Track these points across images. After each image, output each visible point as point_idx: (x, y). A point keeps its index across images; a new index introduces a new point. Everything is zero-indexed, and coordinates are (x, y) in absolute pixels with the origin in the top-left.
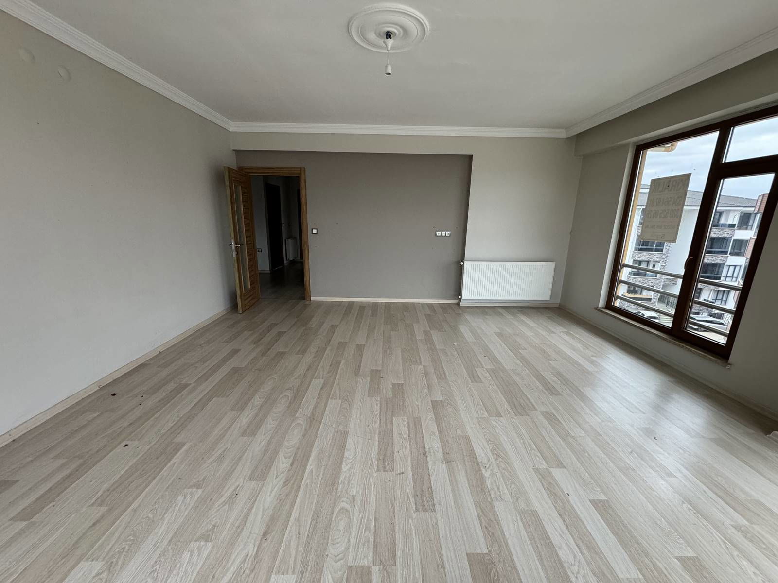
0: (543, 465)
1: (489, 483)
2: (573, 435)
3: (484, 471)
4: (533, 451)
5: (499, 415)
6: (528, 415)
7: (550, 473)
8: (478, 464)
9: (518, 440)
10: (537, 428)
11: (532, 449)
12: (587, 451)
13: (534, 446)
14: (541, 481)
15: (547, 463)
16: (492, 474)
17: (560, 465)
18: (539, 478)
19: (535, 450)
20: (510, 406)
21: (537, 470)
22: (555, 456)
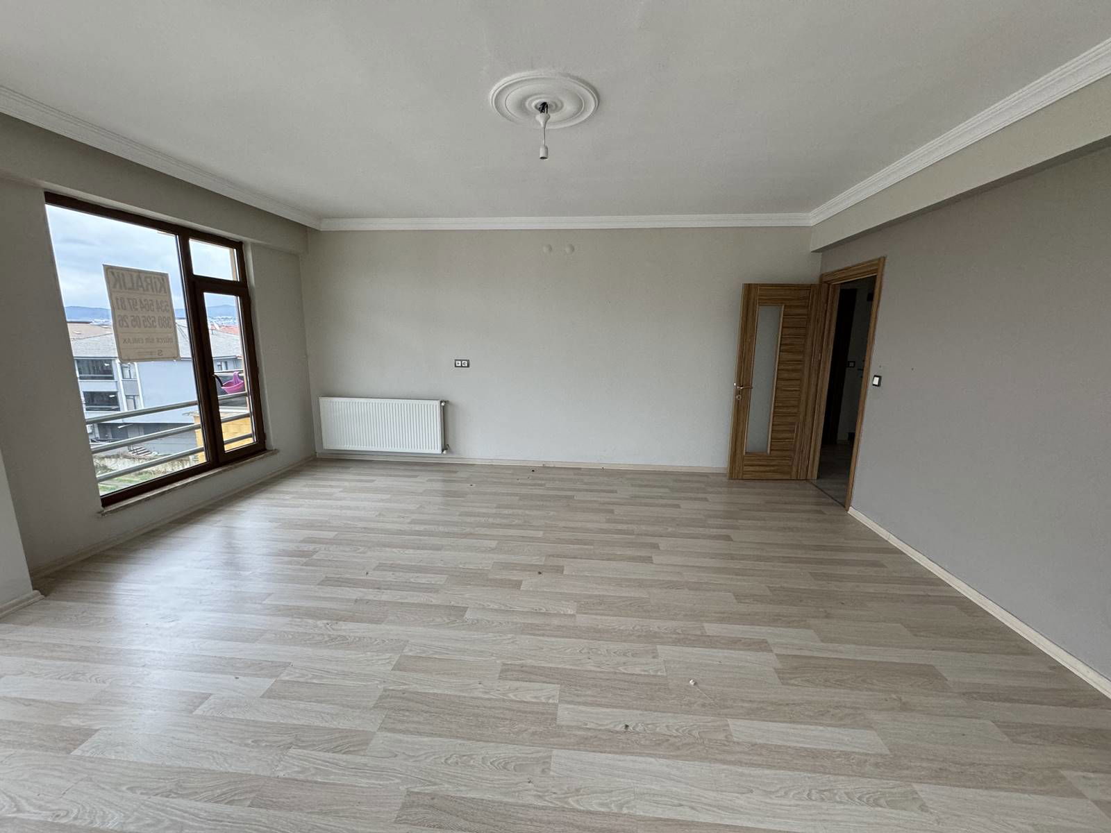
0: (287, 676)
1: (310, 621)
2: (292, 751)
3: (325, 622)
4: (310, 676)
5: (398, 667)
6: (374, 707)
7: (271, 677)
8: (337, 620)
9: (339, 668)
10: (343, 706)
11: (315, 677)
12: (252, 747)
13: (316, 682)
14: (272, 662)
15: (285, 682)
16: (316, 626)
17: (270, 694)
18: (276, 662)
19: (311, 679)
20: (411, 693)
21: (286, 665)
22: (284, 698)
